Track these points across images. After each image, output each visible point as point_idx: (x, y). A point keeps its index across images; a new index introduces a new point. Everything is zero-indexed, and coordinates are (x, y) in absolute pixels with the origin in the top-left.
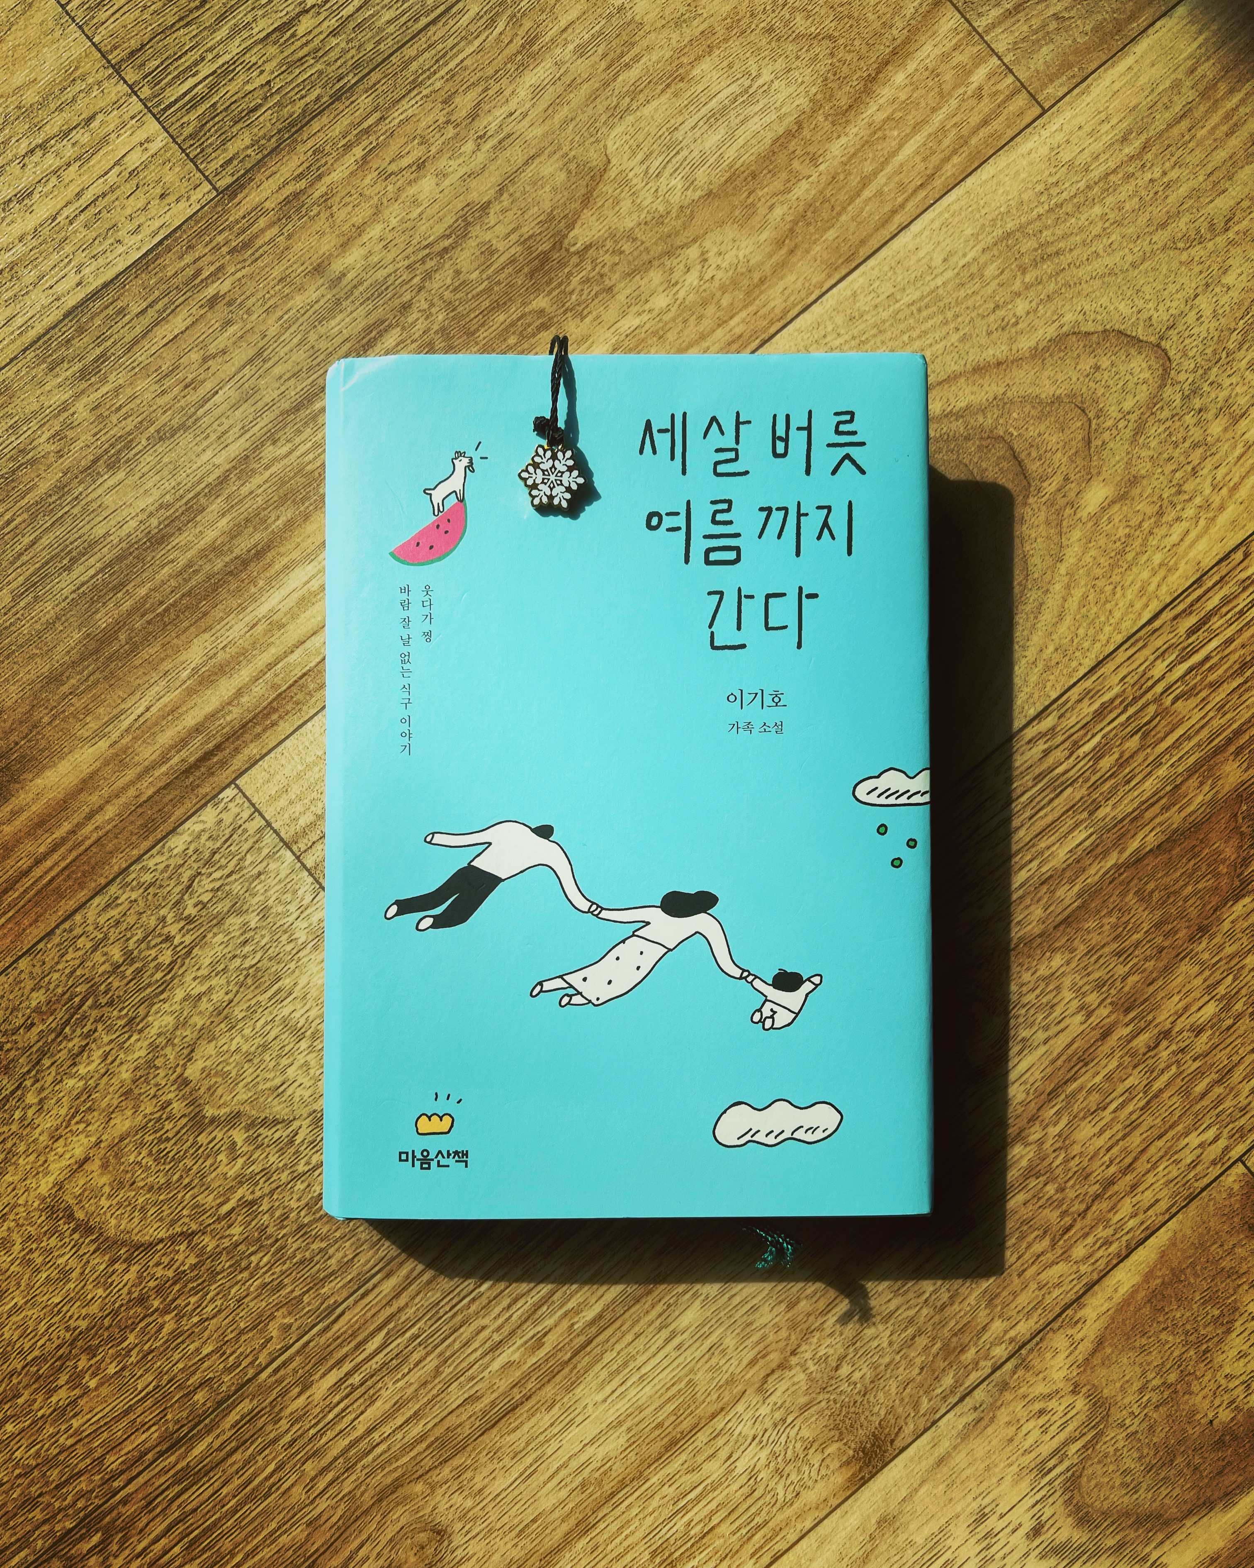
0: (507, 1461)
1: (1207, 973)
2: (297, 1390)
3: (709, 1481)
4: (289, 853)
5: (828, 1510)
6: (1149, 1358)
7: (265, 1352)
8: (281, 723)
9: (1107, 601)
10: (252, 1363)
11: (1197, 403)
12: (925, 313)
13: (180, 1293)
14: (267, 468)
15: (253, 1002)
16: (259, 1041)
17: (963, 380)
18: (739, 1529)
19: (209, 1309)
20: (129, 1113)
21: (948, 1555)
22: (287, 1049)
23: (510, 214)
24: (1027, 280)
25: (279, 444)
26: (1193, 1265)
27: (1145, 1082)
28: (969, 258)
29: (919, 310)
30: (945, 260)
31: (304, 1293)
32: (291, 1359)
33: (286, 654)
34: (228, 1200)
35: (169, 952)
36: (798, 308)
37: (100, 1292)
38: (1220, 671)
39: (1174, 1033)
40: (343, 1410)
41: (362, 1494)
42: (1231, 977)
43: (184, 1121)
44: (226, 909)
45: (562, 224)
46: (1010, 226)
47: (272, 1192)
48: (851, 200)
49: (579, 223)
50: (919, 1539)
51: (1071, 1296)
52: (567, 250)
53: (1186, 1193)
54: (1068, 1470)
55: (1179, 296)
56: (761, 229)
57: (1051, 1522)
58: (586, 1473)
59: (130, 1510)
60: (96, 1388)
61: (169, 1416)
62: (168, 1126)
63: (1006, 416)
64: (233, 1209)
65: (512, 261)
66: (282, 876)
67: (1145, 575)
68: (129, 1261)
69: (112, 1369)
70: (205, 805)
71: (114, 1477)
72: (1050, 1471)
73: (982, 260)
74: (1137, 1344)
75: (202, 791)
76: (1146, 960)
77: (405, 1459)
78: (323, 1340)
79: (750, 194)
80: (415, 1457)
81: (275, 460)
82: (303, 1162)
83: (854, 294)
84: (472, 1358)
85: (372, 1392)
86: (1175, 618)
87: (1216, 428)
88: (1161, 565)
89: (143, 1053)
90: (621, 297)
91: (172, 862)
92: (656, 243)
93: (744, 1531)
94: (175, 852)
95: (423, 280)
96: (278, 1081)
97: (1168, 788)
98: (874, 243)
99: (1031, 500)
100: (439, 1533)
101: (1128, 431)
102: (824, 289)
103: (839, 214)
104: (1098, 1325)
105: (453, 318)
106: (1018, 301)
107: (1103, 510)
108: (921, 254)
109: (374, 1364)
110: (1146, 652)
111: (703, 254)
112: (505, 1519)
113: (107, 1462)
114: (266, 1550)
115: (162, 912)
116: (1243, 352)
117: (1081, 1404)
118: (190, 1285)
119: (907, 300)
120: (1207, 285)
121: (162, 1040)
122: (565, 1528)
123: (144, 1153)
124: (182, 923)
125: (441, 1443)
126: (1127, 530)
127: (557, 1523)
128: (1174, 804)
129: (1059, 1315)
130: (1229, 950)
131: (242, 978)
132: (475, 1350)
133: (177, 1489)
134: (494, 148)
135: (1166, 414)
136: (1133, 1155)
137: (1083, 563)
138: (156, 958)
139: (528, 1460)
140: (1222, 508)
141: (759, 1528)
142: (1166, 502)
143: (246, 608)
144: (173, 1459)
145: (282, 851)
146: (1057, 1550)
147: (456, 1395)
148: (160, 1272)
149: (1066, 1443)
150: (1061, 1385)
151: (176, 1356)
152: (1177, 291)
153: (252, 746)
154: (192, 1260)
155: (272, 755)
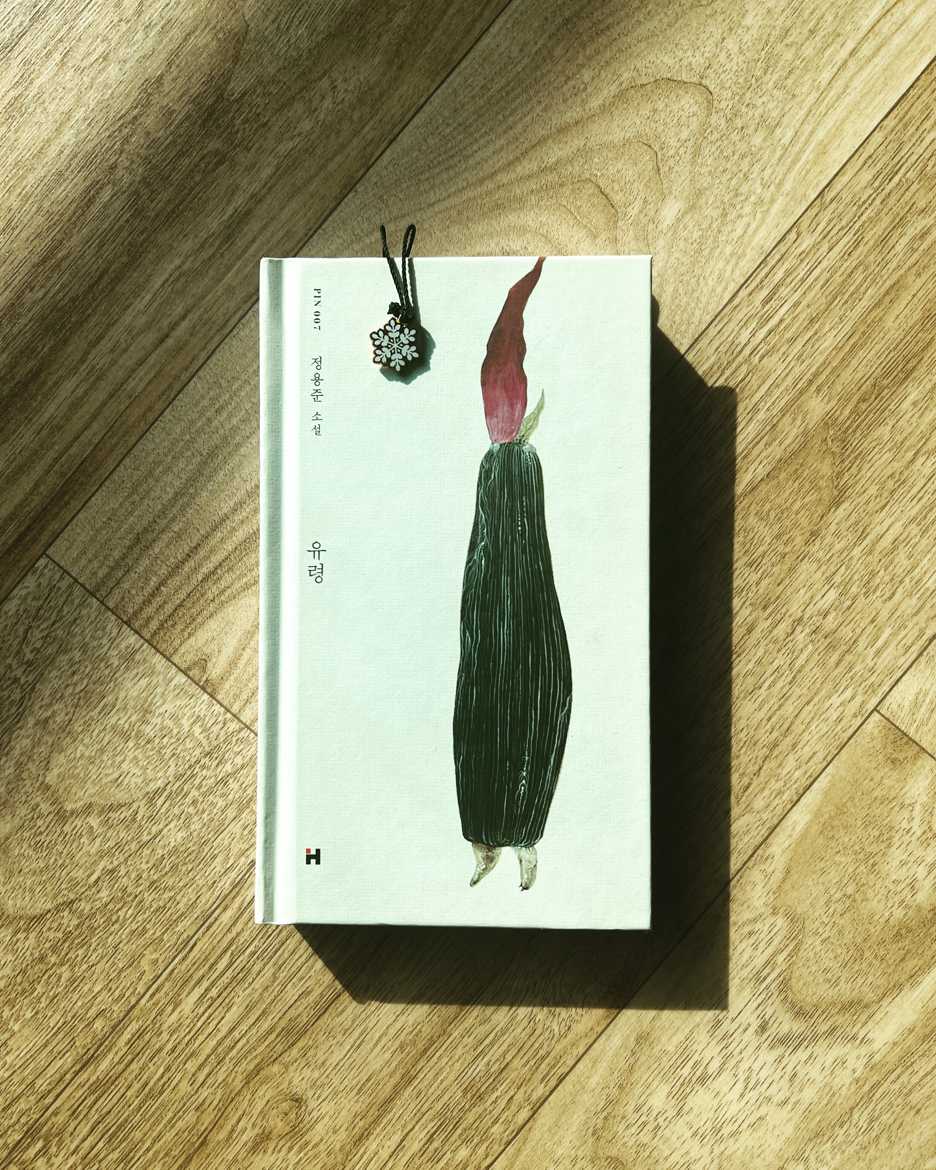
0: (339, 1037)
1: (824, 567)
2: (171, 1008)
3: (498, 1028)
4: (95, 600)
5: (595, 1036)
6: (829, 878)
7: (142, 983)
8: (72, 501)
9: (694, 291)
10: (132, 993)
11: (739, 122)
12: (512, 95)
13: (70, 948)
14: (30, 310)
15: (87, 718)
16: (97, 747)
17: (550, 141)
18: (528, 1062)
19: (94, 957)
20: (8, 818)
21: (696, 1057)
22: (119, 749)
23: (180, 80)
24: (588, 53)
25: (35, 290)
26: (851, 799)
27: (789, 662)
28: (539, 45)
29: (508, 93)
30: (521, 51)
31: (163, 933)
32: (162, 985)
33: (67, 449)
34: (94, 871)
35: (18, 691)
36: (414, 110)
37: (10, 957)
38: (794, 329)
39: (805, 619)
40: (208, 1018)
41: (233, 1080)
42: (844, 567)
43: (51, 816)
44: (55, 651)
45: (220, 82)
46: (567, 14)
47: (126, 860)
48: (440, 18)
49: (233, 78)
50: (671, 1048)
51: (759, 839)
52: (228, 100)
53: (837, 743)
54: (779, 975)
55: (710, 42)
56: (374, 55)
57: (773, 1019)
58: (402, 1037)
59: (61, 1119)
60: (20, 1031)
61: (77, 1044)
62: (40, 823)
63: (589, 162)
64: (99, 878)
65: (187, 117)
66: (93, 618)
67: (721, 265)
68: (27, 930)
69: (29, 1015)
70: (26, 574)
71: (44, 1097)
72: (765, 978)
73: (550, 45)
74: (818, 868)
75: (22, 564)
76: (773, 565)
77: (262, 1048)
78: (184, 967)
79: (360, 29)
80: (268, 1046)
81: (35, 302)
82: (145, 833)
83: (455, 91)
84: (299, 963)
85: (227, 1000)
86: (750, 294)
87: (757, 140)
88: (731, 255)
89: (12, 770)
90: (276, 129)
91: (9, 622)
92: (295, 81)
93: (532, 1063)
94: (10, 614)
95: (122, 144)
96: (116, 775)
97: (768, 428)
98: (463, 49)
99: (620, 224)
100: (297, 1101)
101: (687, 155)
102: (431, 92)
103: (432, 31)
104: (784, 858)
105: (151, 169)
106: (584, 71)
107: (679, 220)
108: (502, 49)
109: (225, 979)
110: (732, 325)
111: (332, 83)
112: (346, 1082)
113: (37, 1086)
114: (168, 1135)
115: (8, 661)
116: (768, 76)
117: (780, 922)
118: (76, 941)
119: (496, 87)
120: (731, 29)
121: (24, 759)
122: (393, 1081)
123: (25, 846)
124: (24, 667)
125: (287, 1031)
126: (700, 233)
127: (386, 1079)
128: (774, 440)
129: (752, 856)
130: (838, 547)
131: (76, 701)
132: (301, 956)
133: (93, 1098)
134: (160, 33)
135: (716, 136)
136: (790, 720)
137: (669, 264)
138: (9, 697)
139: (356, 1034)
140: (773, 201)
141: (543, 1058)
142: (727, 206)
143: (32, 419)
144: (85, 1076)
145: (89, 599)
146: (783, 1041)
147: (292, 993)
148: (52, 935)
149: (774, 955)
150: (762, 910)
151: (75, 997)
152: (708, 39)
153: (53, 523)
154: (75, 922)
155: (69, 527)
